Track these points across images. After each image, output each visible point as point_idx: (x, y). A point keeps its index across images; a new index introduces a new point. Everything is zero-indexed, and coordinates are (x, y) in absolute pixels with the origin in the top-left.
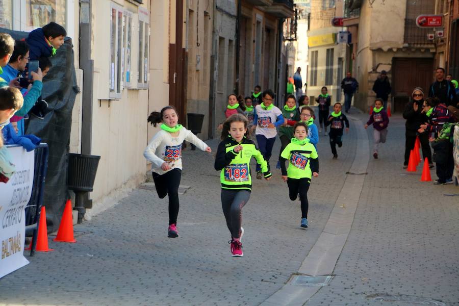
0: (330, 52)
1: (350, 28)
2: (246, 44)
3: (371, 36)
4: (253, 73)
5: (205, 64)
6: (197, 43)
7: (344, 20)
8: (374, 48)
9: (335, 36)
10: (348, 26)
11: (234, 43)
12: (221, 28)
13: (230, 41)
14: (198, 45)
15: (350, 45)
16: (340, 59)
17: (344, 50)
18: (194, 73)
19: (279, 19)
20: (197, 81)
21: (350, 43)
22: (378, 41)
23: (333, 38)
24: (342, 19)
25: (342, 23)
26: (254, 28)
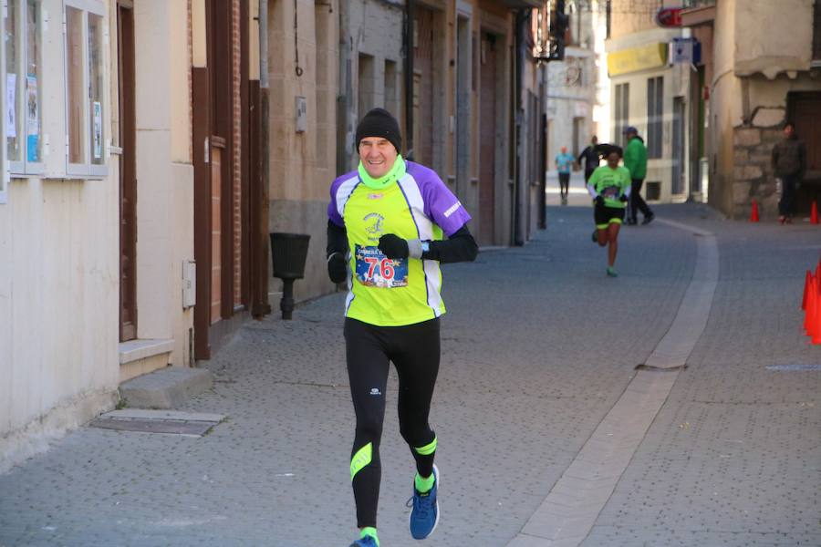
0: (655, 85)
1: (697, 30)
2: (432, 69)
3: (737, 45)
4: (452, 134)
5: (321, 117)
6: (297, 69)
7: (683, 12)
8: (746, 73)
9: (664, 49)
10: (692, 27)
11: (399, 67)
12: (361, 32)
13: (389, 63)
14: (298, 72)
15: (697, 68)
16: (678, 101)
17: (686, 78)
18: (291, 140)
19: (516, 11)
20: (299, 158)
21: (698, 64)
22: (754, 57)
23: (661, 51)
24: (679, 10)
25: (679, 19)
26: (449, 33)
